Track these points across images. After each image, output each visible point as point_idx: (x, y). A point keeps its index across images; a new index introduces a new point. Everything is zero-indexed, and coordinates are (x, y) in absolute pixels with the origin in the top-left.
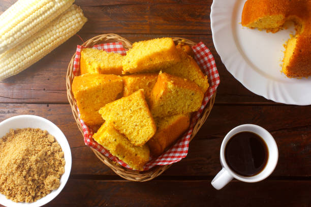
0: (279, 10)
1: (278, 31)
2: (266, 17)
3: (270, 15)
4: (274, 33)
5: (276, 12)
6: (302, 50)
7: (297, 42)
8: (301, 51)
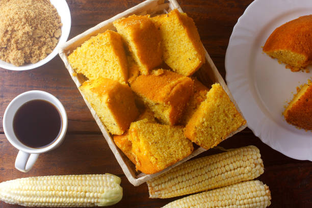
0: (303, 49)
1: (298, 71)
2: (287, 51)
3: (292, 51)
4: (293, 71)
5: (299, 50)
6: (309, 100)
7: (308, 90)
8: (307, 100)
